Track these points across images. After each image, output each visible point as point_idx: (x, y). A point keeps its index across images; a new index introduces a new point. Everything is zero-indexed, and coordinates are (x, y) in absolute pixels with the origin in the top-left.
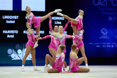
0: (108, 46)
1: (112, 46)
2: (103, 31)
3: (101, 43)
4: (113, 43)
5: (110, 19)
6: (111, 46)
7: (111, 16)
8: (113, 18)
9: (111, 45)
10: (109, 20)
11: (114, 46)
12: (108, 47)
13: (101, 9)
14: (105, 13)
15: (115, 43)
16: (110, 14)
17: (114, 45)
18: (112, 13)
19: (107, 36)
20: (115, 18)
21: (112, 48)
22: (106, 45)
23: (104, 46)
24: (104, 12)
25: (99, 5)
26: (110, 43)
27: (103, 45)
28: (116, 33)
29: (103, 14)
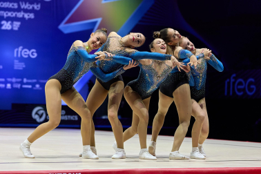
1: (9, 86)
4: (9, 80)
5: (7, 26)
6: (6, 86)
7: (8, 19)
8: (12, 24)
9: (6, 83)
10: (3, 28)
11: (12, 86)
15: (14, 80)
16: (5, 16)
17: (12, 83)
18: (9, 14)
20: (17, 25)
21: (9, 89)
26: (3, 80)
28: (17, 58)
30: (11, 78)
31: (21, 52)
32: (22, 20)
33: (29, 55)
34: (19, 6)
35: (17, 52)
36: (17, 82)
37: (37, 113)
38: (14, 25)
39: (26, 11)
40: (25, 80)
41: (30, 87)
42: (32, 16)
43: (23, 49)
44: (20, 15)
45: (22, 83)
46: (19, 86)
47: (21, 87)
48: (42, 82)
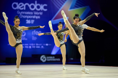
4: (30, 44)
5: (28, 22)
7: (29, 19)
8: (31, 21)
9: (29, 46)
10: (27, 23)
12: (26, 48)
13: (19, 13)
15: (32, 44)
17: (31, 46)
18: (30, 17)
19: (25, 38)
20: (33, 21)
21: (30, 49)
24: (22, 16)
25: (18, 9)
26: (27, 45)
28: (33, 35)
29: (22, 17)
32: (35, 19)
34: (33, 13)
35: (33, 33)
36: (34, 46)
37: (42, 58)
39: (36, 15)
40: (37, 44)
41: (39, 47)
42: (39, 17)
44: (34, 17)
45: (36, 46)
48: (44, 45)
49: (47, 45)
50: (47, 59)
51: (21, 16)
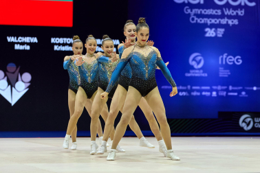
0: (204, 93)
1: (214, 94)
2: (194, 60)
3: (189, 87)
4: (214, 87)
5: (210, 33)
6: (211, 94)
7: (212, 26)
8: (216, 31)
9: (211, 91)
10: (207, 35)
11: (217, 94)
12: (205, 96)
13: (189, 11)
14: (199, 21)
15: (219, 88)
16: (209, 23)
17: (217, 91)
18: (213, 21)
19: (201, 71)
20: (221, 32)
21: (214, 97)
22: (201, 91)
23: (195, 94)
24: (196, 19)
25: (186, 1)
26: (208, 88)
27: (193, 91)
28: (222, 65)
29: (195, 22)
30: (217, 85)
31: (226, 59)
32: (226, 26)
33: (234, 62)
34: (223, 12)
35: (222, 59)
36: (222, 90)
37: (244, 121)
38: (218, 32)
39: (230, 17)
40: (231, 88)
41: (236, 94)
42: (236, 22)
43: (227, 56)
44: (224, 21)
45: (227, 91)
46: (224, 94)
47: (227, 94)
48: (248, 88)
49: (255, 88)
50: (254, 123)
51: (193, 19)
